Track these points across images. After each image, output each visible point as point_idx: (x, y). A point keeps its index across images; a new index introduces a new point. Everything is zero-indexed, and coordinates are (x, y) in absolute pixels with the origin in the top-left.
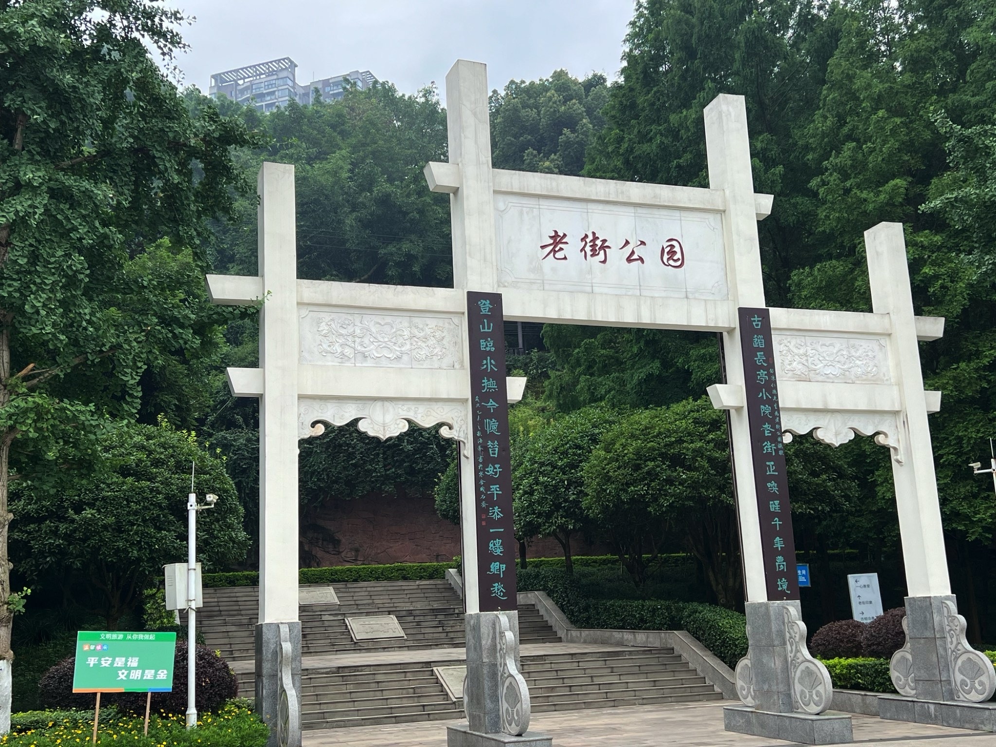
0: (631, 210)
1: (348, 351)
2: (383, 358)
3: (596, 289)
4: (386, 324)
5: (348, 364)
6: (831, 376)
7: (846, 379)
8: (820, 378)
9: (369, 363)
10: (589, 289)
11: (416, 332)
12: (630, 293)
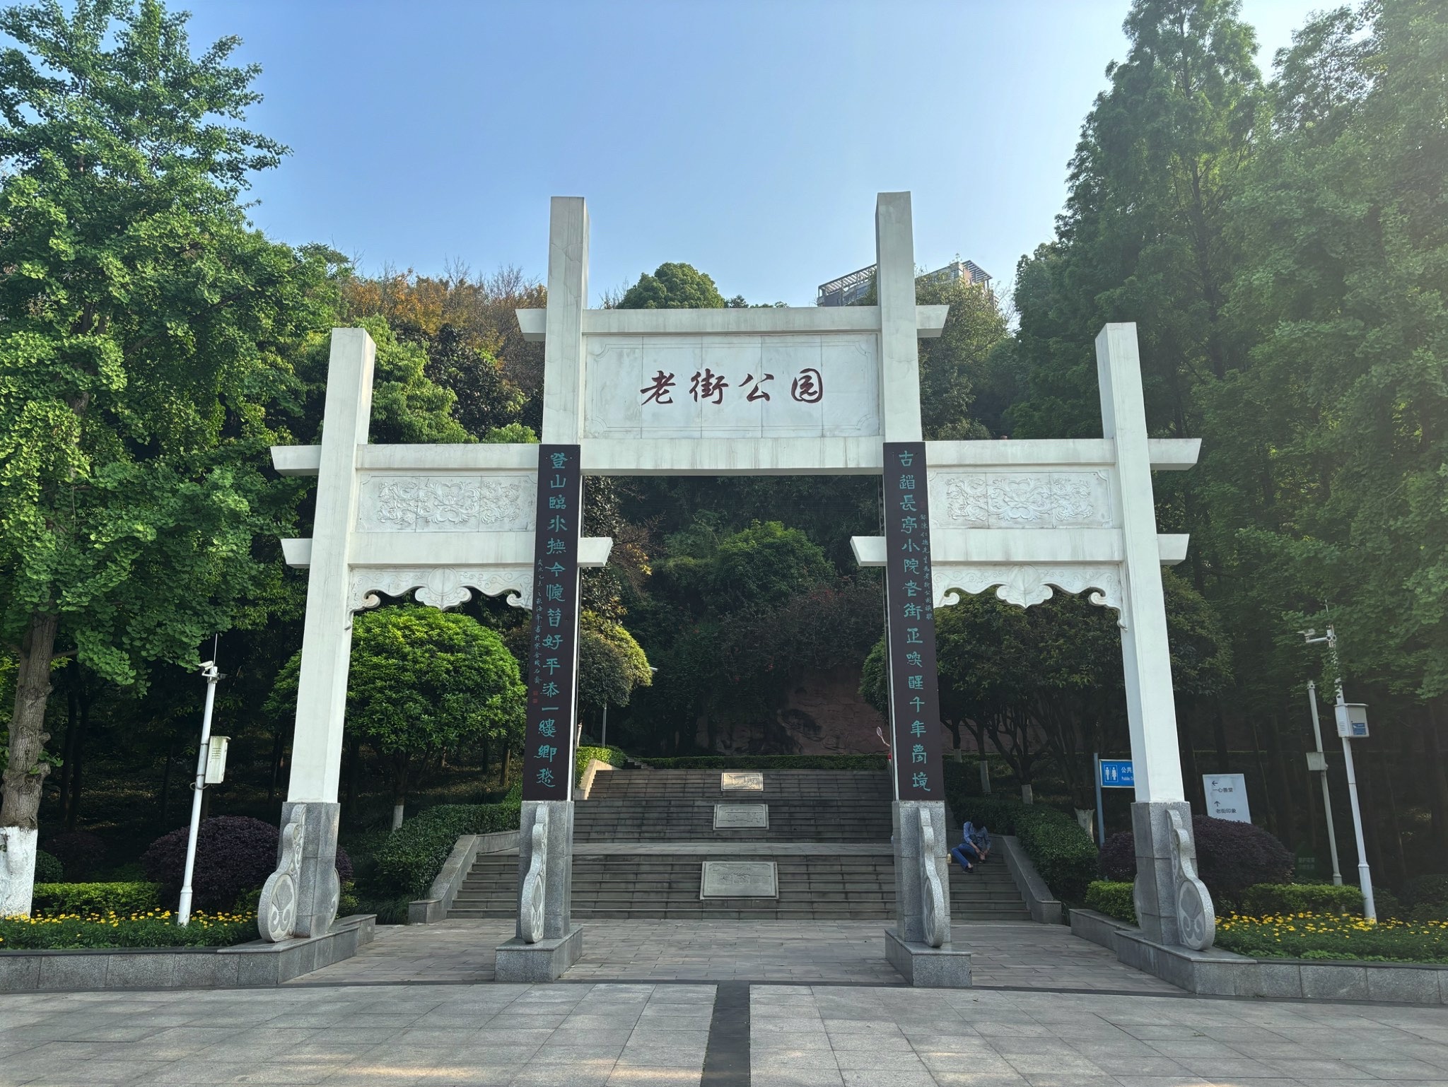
0: (758, 340)
1: (410, 517)
2: (447, 523)
3: (705, 434)
4: (452, 486)
5: (409, 530)
6: (1020, 520)
7: (1042, 523)
8: (1003, 524)
9: (432, 528)
10: (697, 434)
11: (486, 492)
12: (748, 436)
